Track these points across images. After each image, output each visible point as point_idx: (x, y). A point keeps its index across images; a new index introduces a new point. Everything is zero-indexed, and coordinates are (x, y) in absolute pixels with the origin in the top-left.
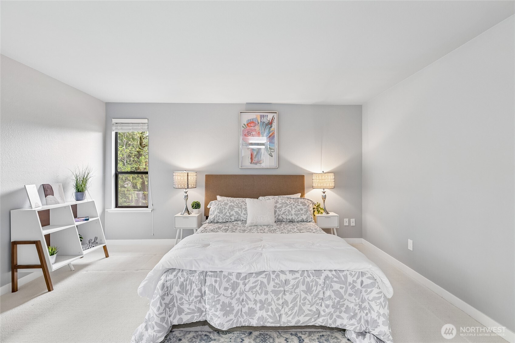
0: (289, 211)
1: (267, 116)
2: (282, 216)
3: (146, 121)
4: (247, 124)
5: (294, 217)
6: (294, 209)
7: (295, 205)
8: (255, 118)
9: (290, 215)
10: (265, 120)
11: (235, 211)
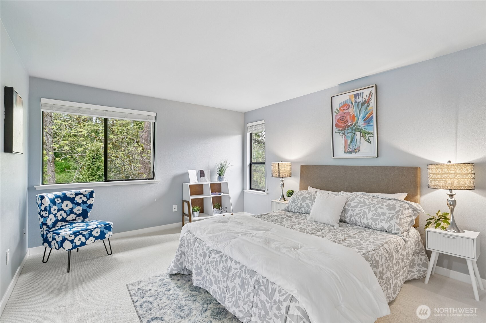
0: (364, 213)
1: (363, 93)
2: (355, 217)
3: (263, 122)
4: (340, 109)
5: (370, 222)
6: (373, 211)
7: (377, 206)
8: (348, 99)
9: (365, 218)
10: (360, 99)
11: (306, 203)
